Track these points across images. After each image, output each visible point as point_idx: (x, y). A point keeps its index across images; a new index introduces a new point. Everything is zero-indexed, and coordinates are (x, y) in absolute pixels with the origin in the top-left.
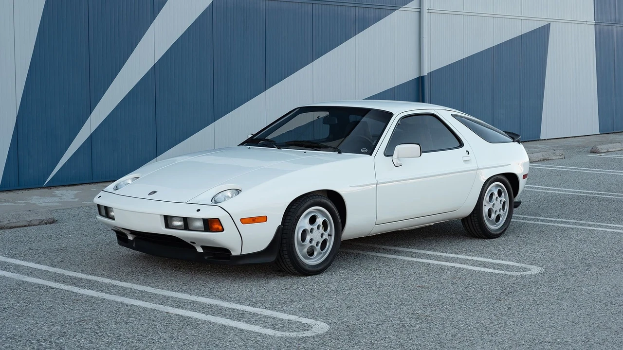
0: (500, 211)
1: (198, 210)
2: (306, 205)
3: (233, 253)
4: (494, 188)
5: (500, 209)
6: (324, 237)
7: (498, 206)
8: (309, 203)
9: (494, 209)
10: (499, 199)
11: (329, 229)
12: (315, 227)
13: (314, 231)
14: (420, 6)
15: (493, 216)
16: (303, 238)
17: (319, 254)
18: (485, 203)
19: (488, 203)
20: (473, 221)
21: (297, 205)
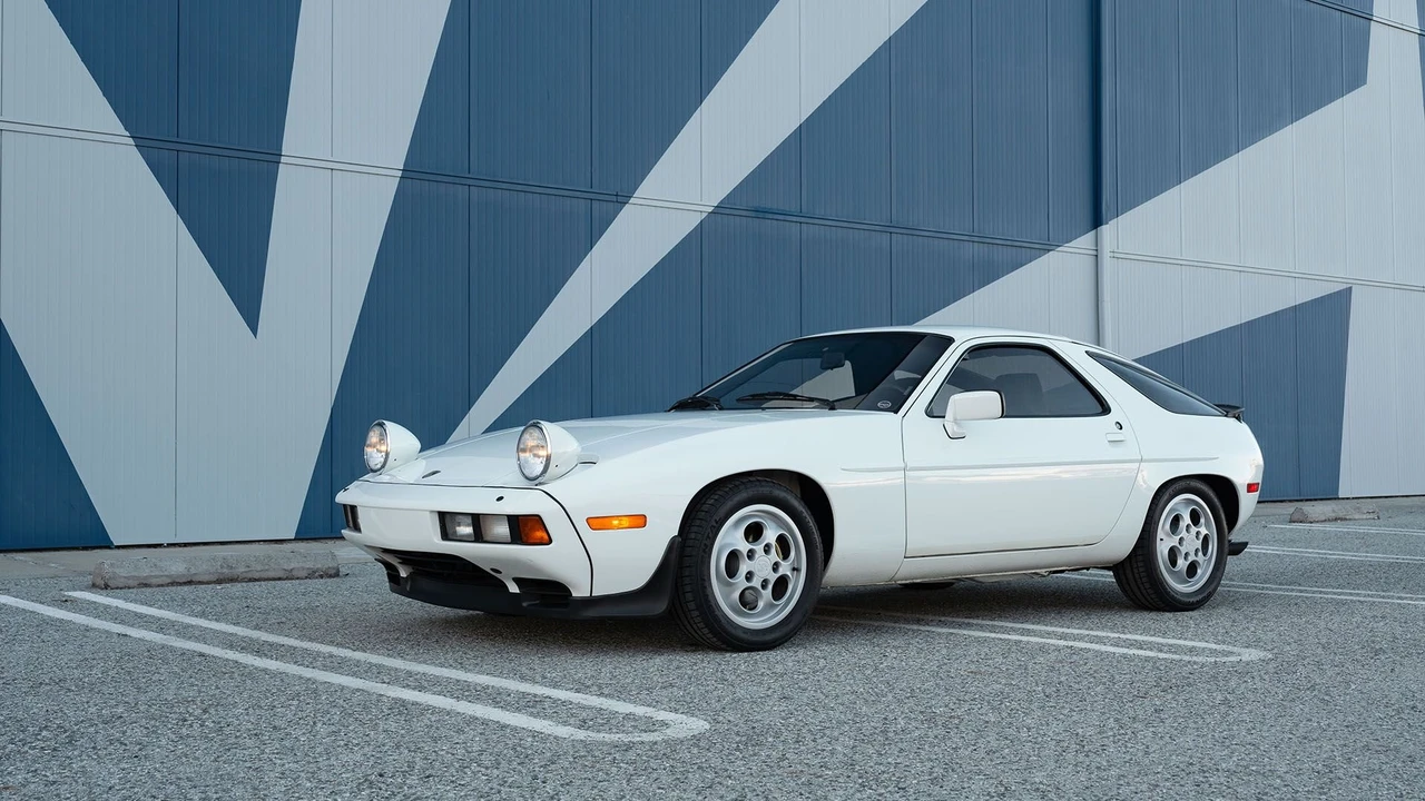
0: (1196, 554)
1: (500, 499)
2: (737, 499)
3: (575, 594)
4: (1183, 505)
5: (1197, 550)
6: (781, 571)
7: (1191, 543)
8: (743, 495)
9: (1183, 550)
10: (1194, 529)
11: (793, 554)
12: (759, 548)
13: (757, 556)
14: (1097, 246)
15: (1182, 564)
16: (732, 568)
17: (770, 606)
18: (1160, 534)
19: (1168, 535)
20: (1136, 571)
21: (716, 497)
